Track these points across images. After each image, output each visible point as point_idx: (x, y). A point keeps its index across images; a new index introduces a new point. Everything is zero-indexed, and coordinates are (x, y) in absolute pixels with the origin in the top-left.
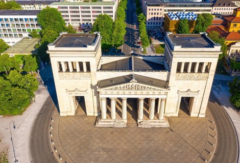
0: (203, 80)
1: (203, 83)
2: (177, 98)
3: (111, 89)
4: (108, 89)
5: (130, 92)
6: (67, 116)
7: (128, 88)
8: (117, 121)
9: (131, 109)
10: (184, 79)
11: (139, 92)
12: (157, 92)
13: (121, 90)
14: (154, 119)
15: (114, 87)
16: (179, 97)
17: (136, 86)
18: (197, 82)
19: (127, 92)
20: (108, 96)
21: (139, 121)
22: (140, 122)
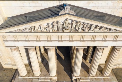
3: (23, 31)
4: (16, 32)
5: (61, 37)
7: (55, 27)
9: (63, 57)
11: (77, 36)
12: (111, 35)
13: (41, 32)
14: (97, 75)
15: (28, 26)
17: (72, 24)
19: (54, 36)
21: (74, 78)
22: (76, 80)
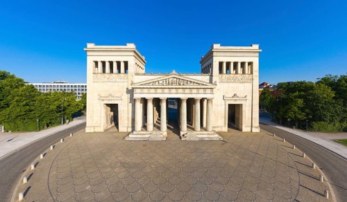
0: (248, 82)
1: (249, 86)
2: (223, 107)
6: (94, 132)
7: (167, 82)
8: (154, 133)
10: (228, 81)
11: (181, 90)
14: (201, 131)
16: (225, 105)
17: (176, 81)
18: (241, 84)
20: (143, 96)
21: (182, 133)
22: (183, 135)
